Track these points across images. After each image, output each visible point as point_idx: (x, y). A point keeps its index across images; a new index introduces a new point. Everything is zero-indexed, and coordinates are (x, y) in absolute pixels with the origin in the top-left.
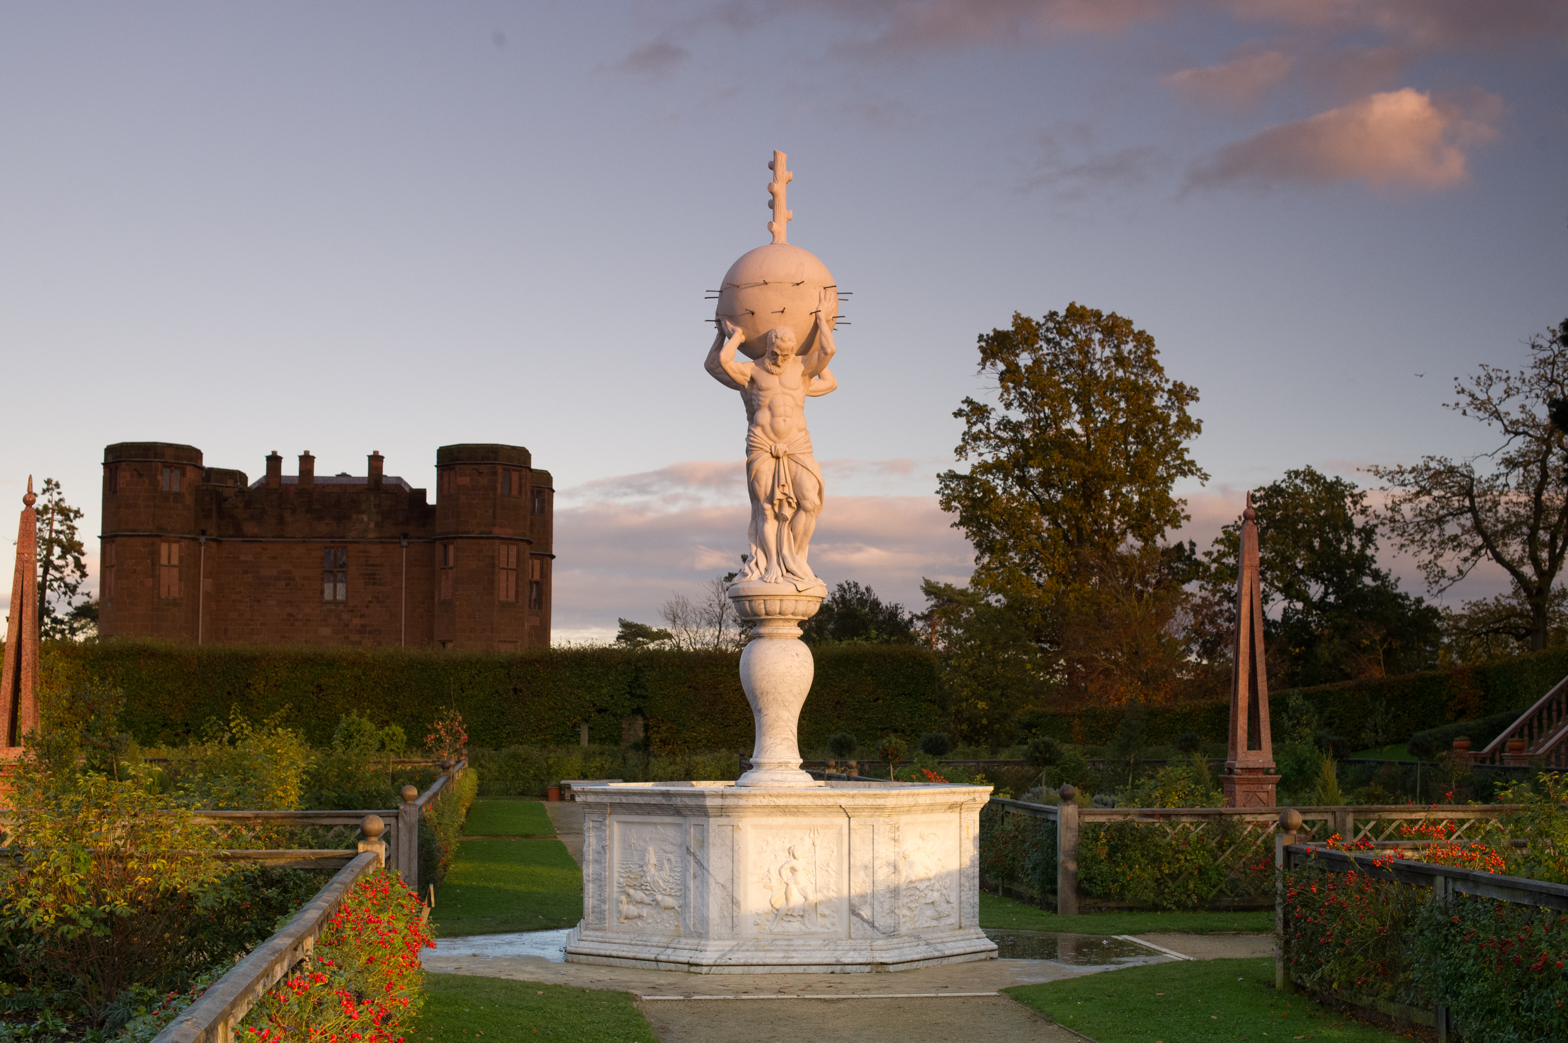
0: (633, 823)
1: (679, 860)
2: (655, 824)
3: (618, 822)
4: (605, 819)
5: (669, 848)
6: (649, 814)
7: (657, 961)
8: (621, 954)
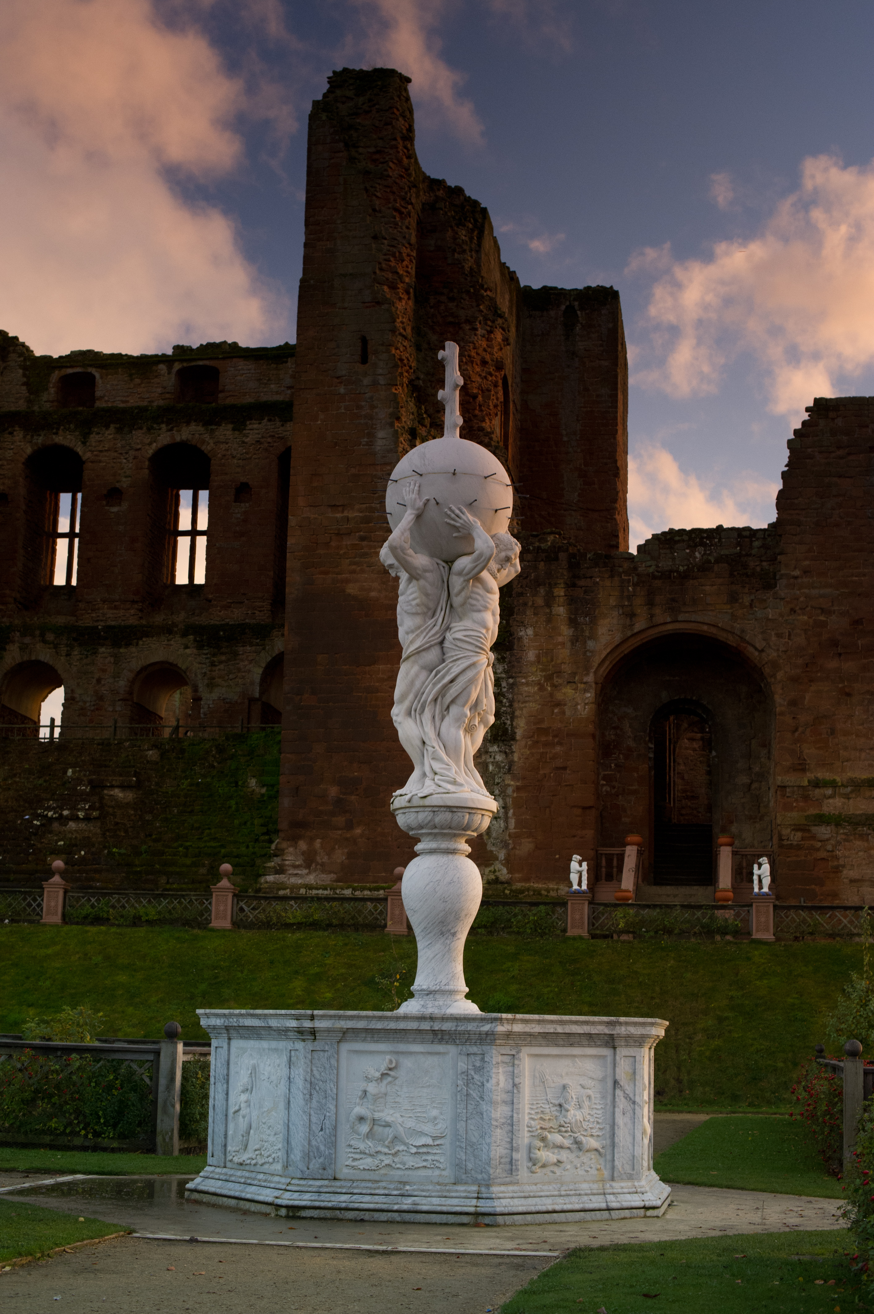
0: (548, 1056)
1: (598, 1096)
2: (574, 1056)
3: (528, 1055)
4: (518, 1052)
5: (590, 1083)
6: (571, 1045)
7: (609, 1209)
8: (566, 1207)
